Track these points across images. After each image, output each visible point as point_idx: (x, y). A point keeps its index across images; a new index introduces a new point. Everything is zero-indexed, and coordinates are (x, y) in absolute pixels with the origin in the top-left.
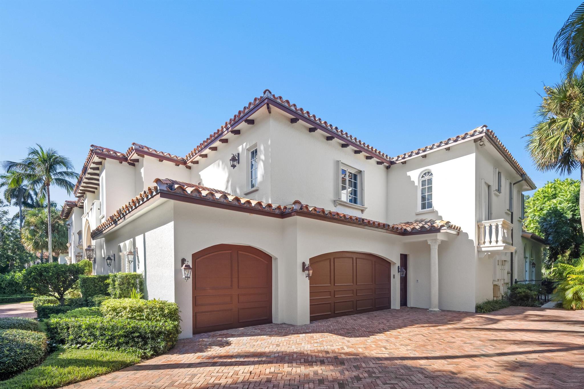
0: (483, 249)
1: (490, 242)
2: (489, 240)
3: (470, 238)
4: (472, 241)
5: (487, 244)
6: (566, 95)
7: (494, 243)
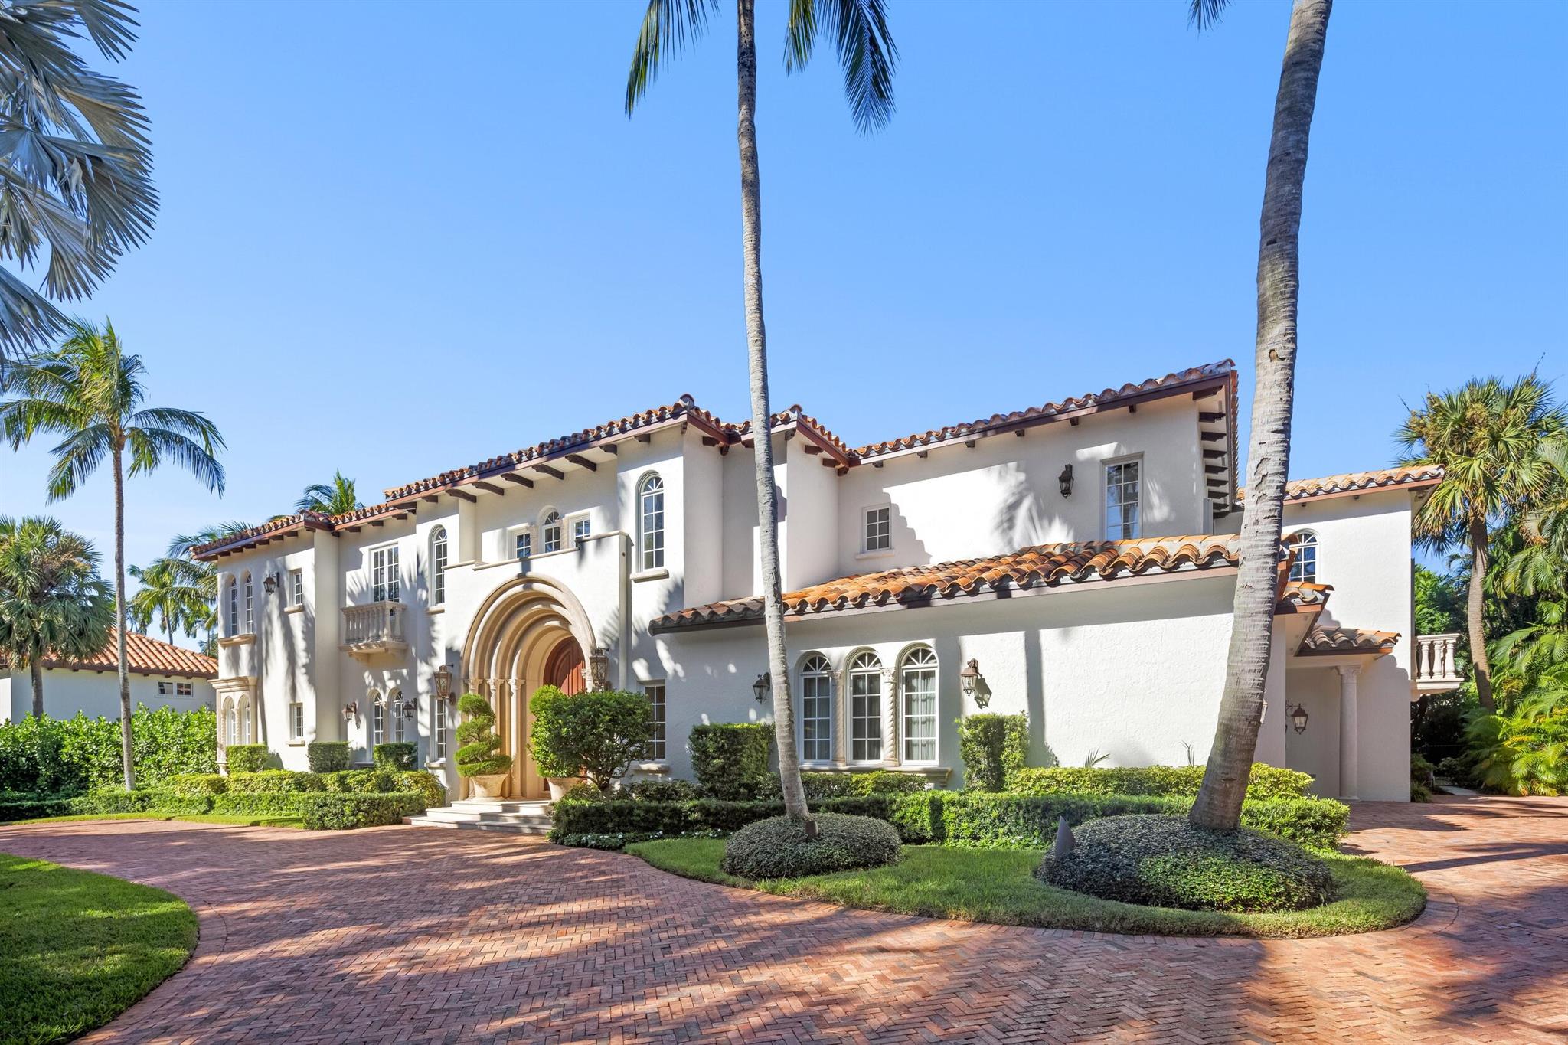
0: (1420, 687)
1: (1431, 674)
2: (1428, 670)
3: (1400, 665)
4: (1404, 671)
5: (1425, 677)
6: (1464, 415)
7: (1437, 677)
